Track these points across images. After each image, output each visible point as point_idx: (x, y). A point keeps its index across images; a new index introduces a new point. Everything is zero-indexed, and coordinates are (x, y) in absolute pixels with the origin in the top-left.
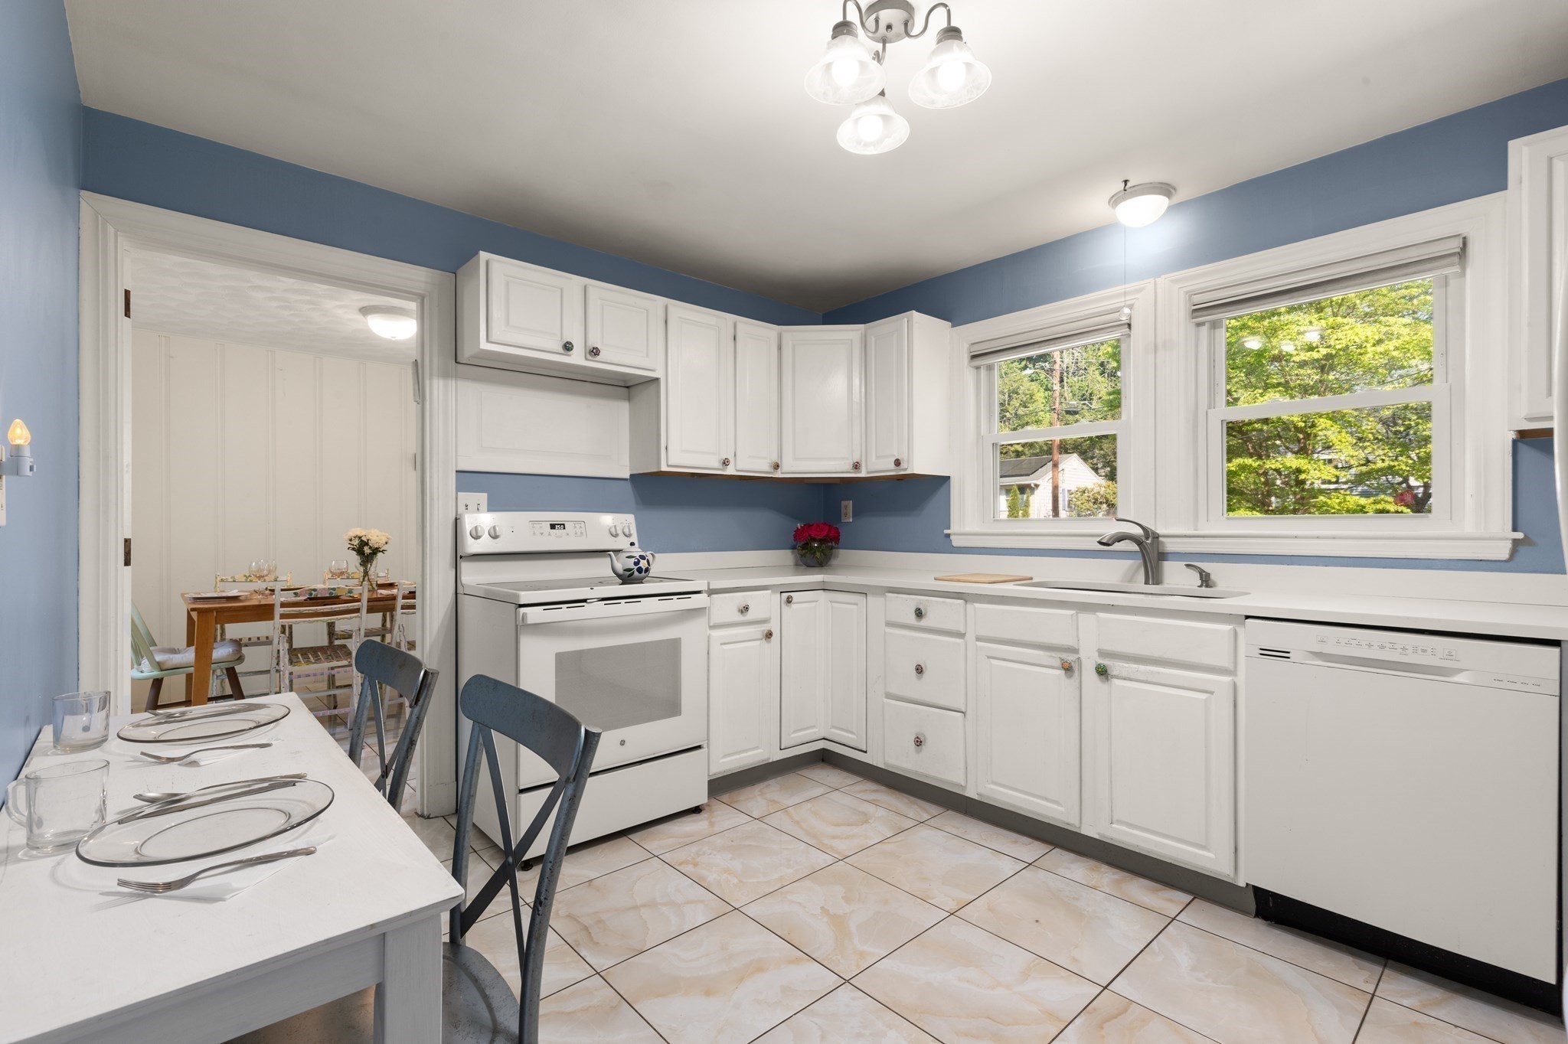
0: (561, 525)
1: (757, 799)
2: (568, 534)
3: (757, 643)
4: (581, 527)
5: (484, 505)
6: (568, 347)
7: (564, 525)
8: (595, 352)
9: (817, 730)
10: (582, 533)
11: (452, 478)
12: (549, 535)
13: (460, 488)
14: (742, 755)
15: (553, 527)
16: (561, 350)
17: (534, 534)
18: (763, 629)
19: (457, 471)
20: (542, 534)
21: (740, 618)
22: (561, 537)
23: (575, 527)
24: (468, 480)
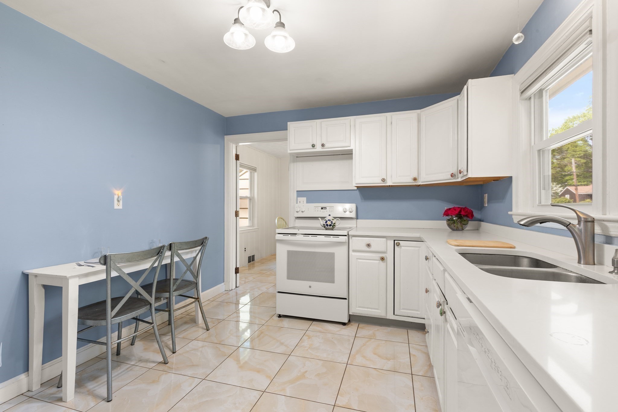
0: (325, 208)
1: (367, 331)
2: (327, 211)
3: (378, 262)
4: (332, 209)
5: (305, 202)
6: (313, 146)
7: (326, 208)
8: (323, 145)
9: (419, 313)
10: (332, 211)
11: (296, 193)
12: (320, 211)
13: (298, 196)
14: (368, 310)
15: (322, 208)
16: (312, 147)
17: (315, 211)
18: (380, 256)
19: (297, 191)
20: (318, 211)
21: (367, 249)
22: (324, 212)
23: (330, 209)
24: (300, 193)
